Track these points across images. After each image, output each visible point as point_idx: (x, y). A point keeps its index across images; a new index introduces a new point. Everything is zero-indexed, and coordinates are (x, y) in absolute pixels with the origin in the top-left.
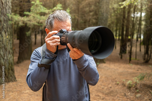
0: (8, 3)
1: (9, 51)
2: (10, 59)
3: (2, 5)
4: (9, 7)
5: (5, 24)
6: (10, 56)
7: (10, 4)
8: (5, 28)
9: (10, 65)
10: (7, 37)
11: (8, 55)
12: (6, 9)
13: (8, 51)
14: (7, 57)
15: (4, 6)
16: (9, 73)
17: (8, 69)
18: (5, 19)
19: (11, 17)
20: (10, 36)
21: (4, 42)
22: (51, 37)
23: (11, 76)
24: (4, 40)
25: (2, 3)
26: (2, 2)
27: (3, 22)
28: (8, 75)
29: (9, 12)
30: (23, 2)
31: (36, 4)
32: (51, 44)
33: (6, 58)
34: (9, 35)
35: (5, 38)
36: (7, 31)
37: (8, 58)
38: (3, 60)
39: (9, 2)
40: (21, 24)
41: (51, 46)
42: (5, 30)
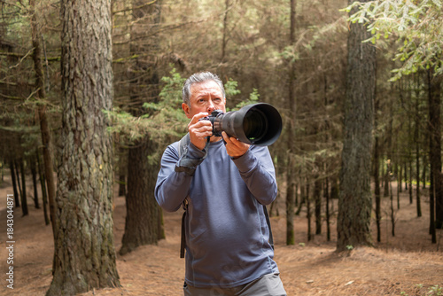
0: (104, 83)
1: (104, 204)
2: (105, 225)
3: (92, 88)
4: (108, 93)
5: (96, 136)
6: (105, 217)
7: (110, 84)
8: (97, 145)
9: (106, 243)
10: (101, 167)
11: (101, 215)
12: (100, 97)
13: (101, 204)
14: (99, 219)
15: (95, 89)
16: (102, 263)
17: (99, 253)
18: (98, 122)
19: (112, 117)
20: (107, 165)
21: (93, 180)
22: (198, 123)
23: (107, 271)
24: (93, 176)
25: (92, 84)
26: (91, 80)
27: (91, 130)
28: (101, 268)
29: (107, 106)
30: (139, 82)
31: (172, 82)
32: (198, 134)
33: (95, 221)
34: (105, 162)
35: (95, 171)
36: (99, 152)
37: (102, 224)
38: (90, 227)
39: (106, 80)
40: (134, 134)
41: (197, 138)
42: (97, 148)
